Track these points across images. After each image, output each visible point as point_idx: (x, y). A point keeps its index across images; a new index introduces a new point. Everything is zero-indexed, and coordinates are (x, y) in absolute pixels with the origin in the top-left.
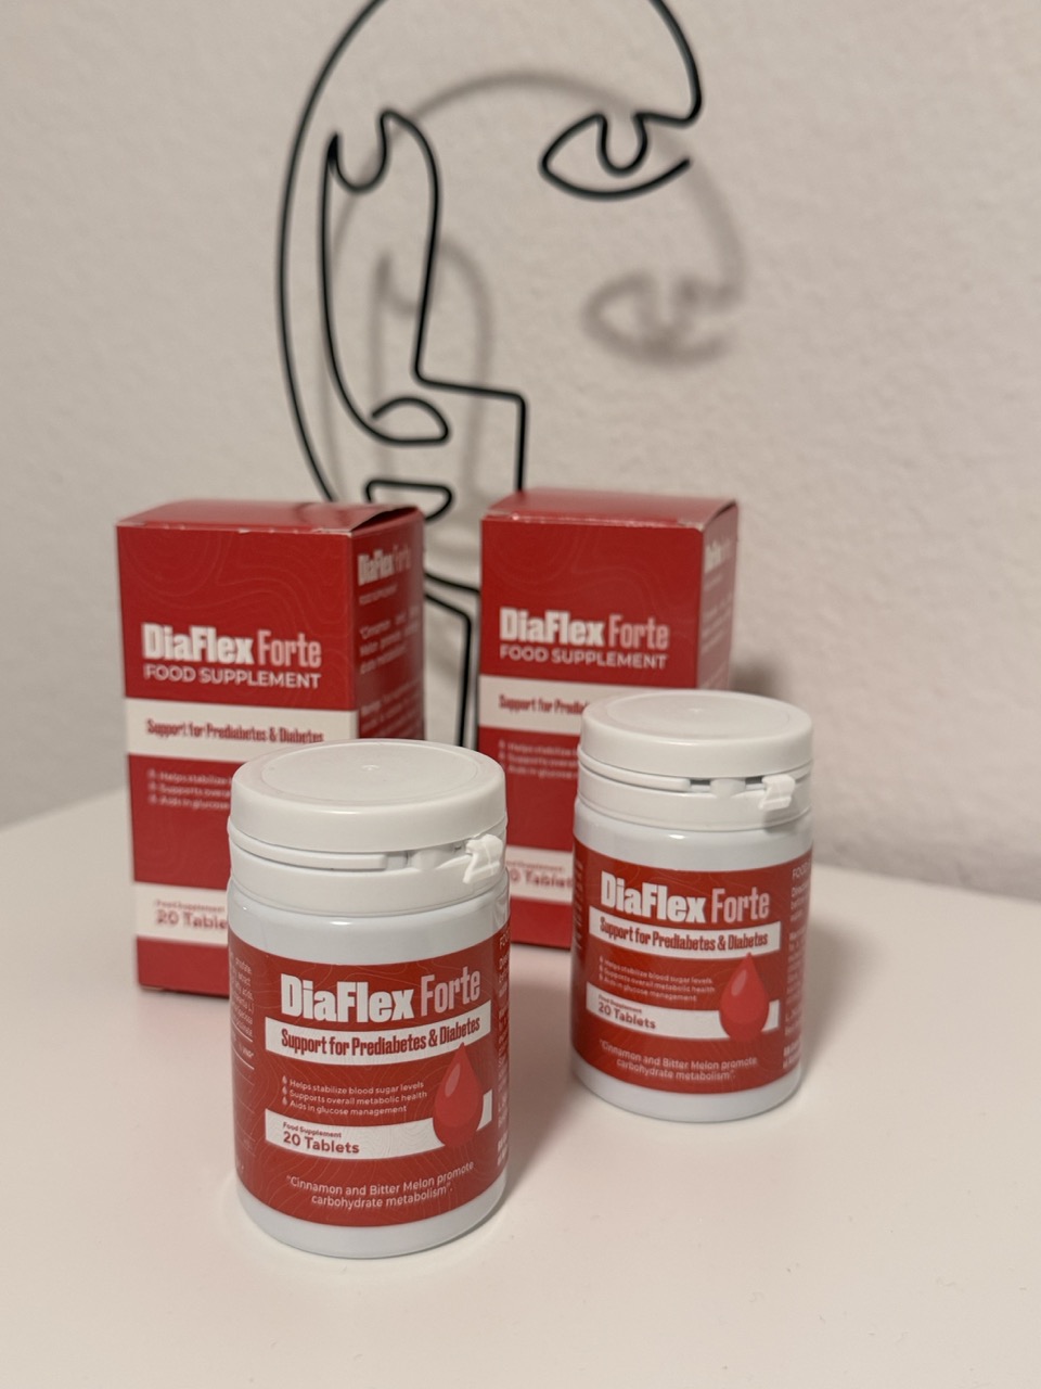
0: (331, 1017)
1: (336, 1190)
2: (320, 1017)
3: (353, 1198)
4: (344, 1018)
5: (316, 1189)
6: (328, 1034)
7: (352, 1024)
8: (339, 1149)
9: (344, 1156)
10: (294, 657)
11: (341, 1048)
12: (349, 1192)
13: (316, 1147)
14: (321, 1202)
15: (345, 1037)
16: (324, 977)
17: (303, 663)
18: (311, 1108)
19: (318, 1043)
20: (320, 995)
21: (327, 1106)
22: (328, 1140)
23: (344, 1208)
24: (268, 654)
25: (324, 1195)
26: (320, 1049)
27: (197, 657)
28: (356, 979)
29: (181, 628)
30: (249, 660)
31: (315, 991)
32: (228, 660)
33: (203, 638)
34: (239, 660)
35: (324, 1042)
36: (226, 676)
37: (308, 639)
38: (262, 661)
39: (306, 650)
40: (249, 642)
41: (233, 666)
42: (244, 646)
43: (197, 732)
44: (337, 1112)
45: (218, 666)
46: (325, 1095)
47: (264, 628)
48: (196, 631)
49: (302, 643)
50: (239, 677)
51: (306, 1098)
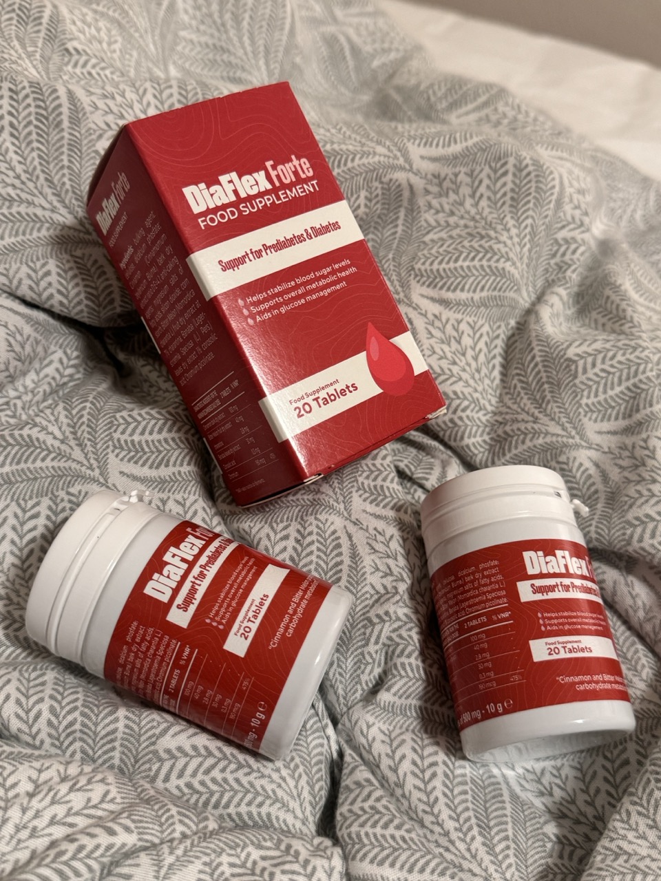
0: (181, 572)
1: (287, 618)
2: (178, 578)
3: (295, 612)
4: (185, 566)
5: (281, 630)
6: (190, 578)
7: (191, 565)
8: (262, 604)
9: (267, 603)
10: (296, 173)
11: (202, 575)
12: (291, 611)
13: (255, 617)
14: (291, 631)
15: (196, 570)
16: (156, 564)
17: (303, 176)
18: (231, 609)
19: (193, 586)
20: (165, 572)
21: (233, 599)
22: (254, 608)
23: (300, 619)
24: (278, 176)
25: (287, 628)
26: (197, 587)
27: (233, 198)
28: (166, 550)
29: (212, 181)
30: (269, 187)
31: (161, 574)
32: (254, 191)
33: (231, 181)
34: (262, 189)
35: (194, 583)
36: (259, 204)
37: (298, 158)
38: (277, 184)
39: (300, 165)
40: (262, 173)
41: (261, 195)
42: (260, 176)
43: (258, 254)
44: (239, 595)
45: (250, 198)
46: (226, 597)
47: (268, 160)
48: (224, 179)
49: (296, 162)
50: (268, 200)
51: (223, 610)
